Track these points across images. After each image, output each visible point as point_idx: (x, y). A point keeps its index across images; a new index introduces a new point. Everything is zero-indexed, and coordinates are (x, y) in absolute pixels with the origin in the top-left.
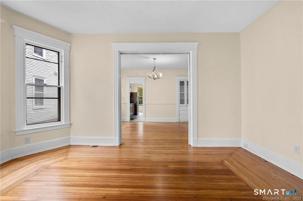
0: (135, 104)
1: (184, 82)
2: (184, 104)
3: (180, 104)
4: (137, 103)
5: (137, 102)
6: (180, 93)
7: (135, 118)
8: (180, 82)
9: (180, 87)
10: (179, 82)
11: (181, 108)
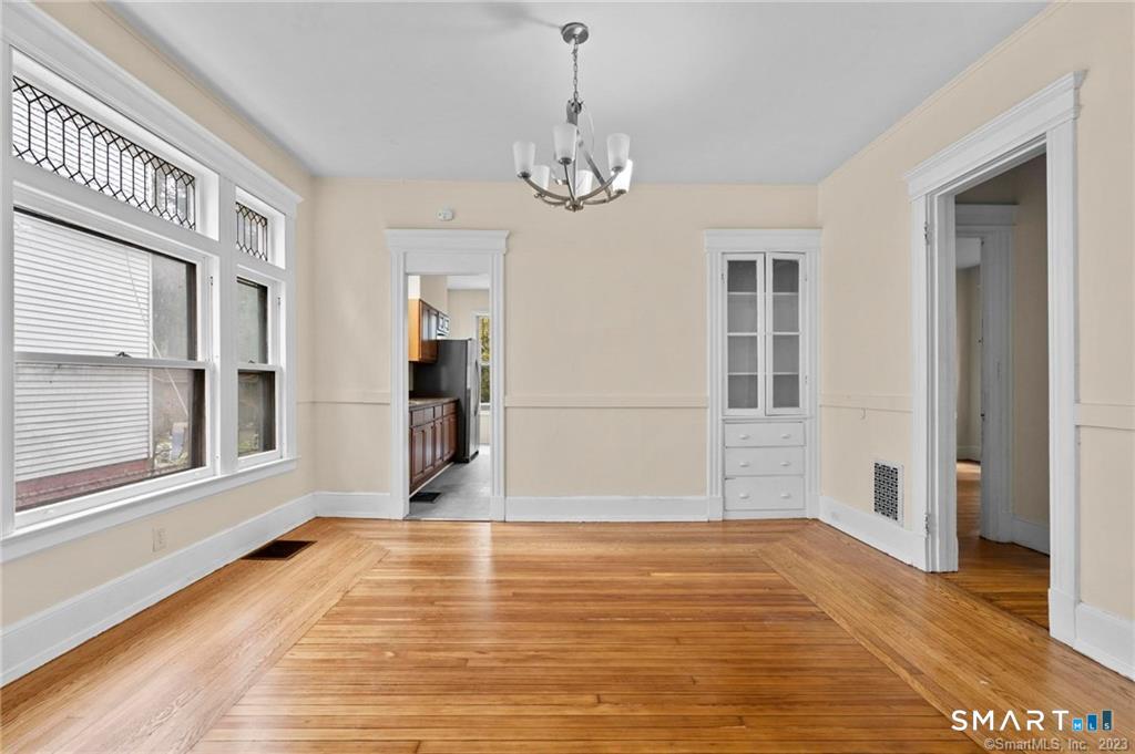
0: (457, 403)
1: (753, 263)
2: (754, 405)
3: (731, 405)
4: (468, 400)
5: (467, 392)
6: (729, 337)
7: (451, 489)
8: (731, 263)
9: (730, 300)
10: (726, 266)
11: (736, 434)
